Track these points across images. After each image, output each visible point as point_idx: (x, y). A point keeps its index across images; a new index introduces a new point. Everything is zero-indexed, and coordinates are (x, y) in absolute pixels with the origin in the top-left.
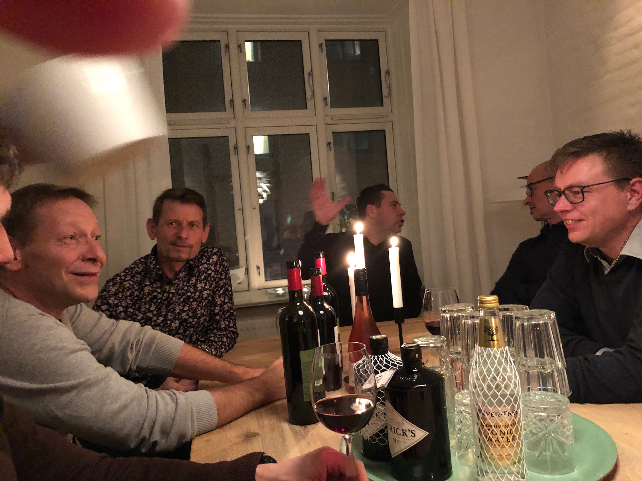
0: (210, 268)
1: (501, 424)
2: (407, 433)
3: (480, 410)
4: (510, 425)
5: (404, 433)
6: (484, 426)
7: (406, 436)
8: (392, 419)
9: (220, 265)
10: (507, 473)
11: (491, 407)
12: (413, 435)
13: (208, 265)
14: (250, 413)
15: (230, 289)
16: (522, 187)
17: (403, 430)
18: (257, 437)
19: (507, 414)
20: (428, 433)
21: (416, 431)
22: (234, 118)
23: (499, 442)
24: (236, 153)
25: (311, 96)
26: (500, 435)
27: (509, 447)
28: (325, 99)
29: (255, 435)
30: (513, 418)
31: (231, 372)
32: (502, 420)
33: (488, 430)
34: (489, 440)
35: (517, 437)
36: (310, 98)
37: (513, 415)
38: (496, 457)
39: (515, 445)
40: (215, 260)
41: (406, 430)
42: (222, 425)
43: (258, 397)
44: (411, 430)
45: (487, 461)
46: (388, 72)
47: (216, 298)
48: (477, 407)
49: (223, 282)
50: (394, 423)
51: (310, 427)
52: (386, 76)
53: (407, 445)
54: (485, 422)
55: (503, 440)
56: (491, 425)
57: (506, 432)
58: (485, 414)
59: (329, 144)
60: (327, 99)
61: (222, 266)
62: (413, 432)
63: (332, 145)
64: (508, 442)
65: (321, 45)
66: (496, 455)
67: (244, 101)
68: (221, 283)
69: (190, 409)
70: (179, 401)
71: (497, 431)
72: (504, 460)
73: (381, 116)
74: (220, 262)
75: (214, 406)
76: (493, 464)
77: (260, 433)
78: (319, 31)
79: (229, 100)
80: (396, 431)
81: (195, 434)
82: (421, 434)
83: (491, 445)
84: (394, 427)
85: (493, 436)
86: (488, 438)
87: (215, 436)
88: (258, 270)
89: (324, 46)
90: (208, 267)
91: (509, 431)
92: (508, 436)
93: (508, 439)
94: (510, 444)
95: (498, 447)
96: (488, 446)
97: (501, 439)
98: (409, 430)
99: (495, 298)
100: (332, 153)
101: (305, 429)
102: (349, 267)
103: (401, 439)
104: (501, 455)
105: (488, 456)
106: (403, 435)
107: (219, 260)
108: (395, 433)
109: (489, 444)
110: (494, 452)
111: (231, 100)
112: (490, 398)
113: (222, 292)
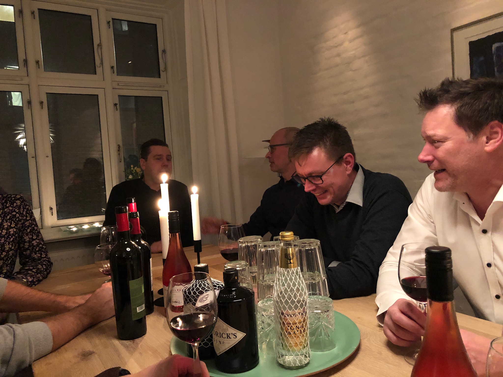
0: (15, 210)
1: (297, 322)
2: (231, 336)
3: (283, 314)
4: (302, 322)
5: (228, 337)
6: (285, 324)
7: (230, 338)
8: (219, 327)
9: (24, 208)
10: (300, 355)
11: (290, 310)
12: (235, 337)
13: (12, 208)
14: (80, 336)
15: (36, 228)
16: (266, 148)
17: (227, 334)
18: (93, 354)
19: (300, 314)
20: (245, 334)
21: (237, 334)
22: (28, 76)
23: (295, 334)
24: (30, 107)
25: (100, 64)
26: (296, 329)
27: (302, 337)
28: (112, 67)
29: (91, 353)
30: (304, 316)
31: (54, 301)
32: (298, 319)
33: (288, 326)
34: (289, 333)
35: (306, 329)
36: (99, 66)
37: (304, 314)
38: (293, 345)
39: (305, 335)
40: (19, 204)
41: (230, 334)
42: (56, 348)
43: (86, 321)
44: (233, 333)
45: (287, 349)
46: (164, 51)
47: (24, 236)
48: (280, 311)
49: (29, 223)
50: (220, 330)
51: (137, 340)
52: (162, 54)
53: (230, 344)
54: (286, 321)
55: (298, 333)
56: (290, 323)
57: (300, 326)
58: (286, 316)
59: (116, 105)
60: (114, 68)
61: (25, 209)
62: (235, 334)
63: (118, 106)
64: (301, 333)
65: (109, 22)
66: (293, 343)
67: (37, 62)
68: (27, 223)
69: (28, 339)
70: (17, 332)
71: (294, 327)
72: (299, 346)
73: (159, 86)
74: (23, 206)
75: (49, 333)
76: (291, 350)
77: (94, 350)
78: (107, 10)
79: (22, 60)
80: (221, 336)
81: (33, 359)
82: (241, 335)
83: (290, 337)
84: (220, 333)
85: (291, 330)
86: (288, 333)
87: (54, 359)
88: (51, 210)
89: (111, 23)
90: (12, 209)
91: (301, 326)
92: (301, 329)
93: (301, 331)
94: (302, 335)
95: (294, 337)
96: (288, 338)
97: (297, 332)
98: (232, 333)
99: (292, 234)
100: (118, 113)
101: (134, 343)
102: (160, 210)
103: (226, 341)
104: (296, 343)
105: (288, 345)
106: (227, 338)
107: (22, 205)
108: (220, 337)
109: (289, 337)
110: (292, 342)
111: (24, 60)
112: (290, 305)
113: (29, 230)
